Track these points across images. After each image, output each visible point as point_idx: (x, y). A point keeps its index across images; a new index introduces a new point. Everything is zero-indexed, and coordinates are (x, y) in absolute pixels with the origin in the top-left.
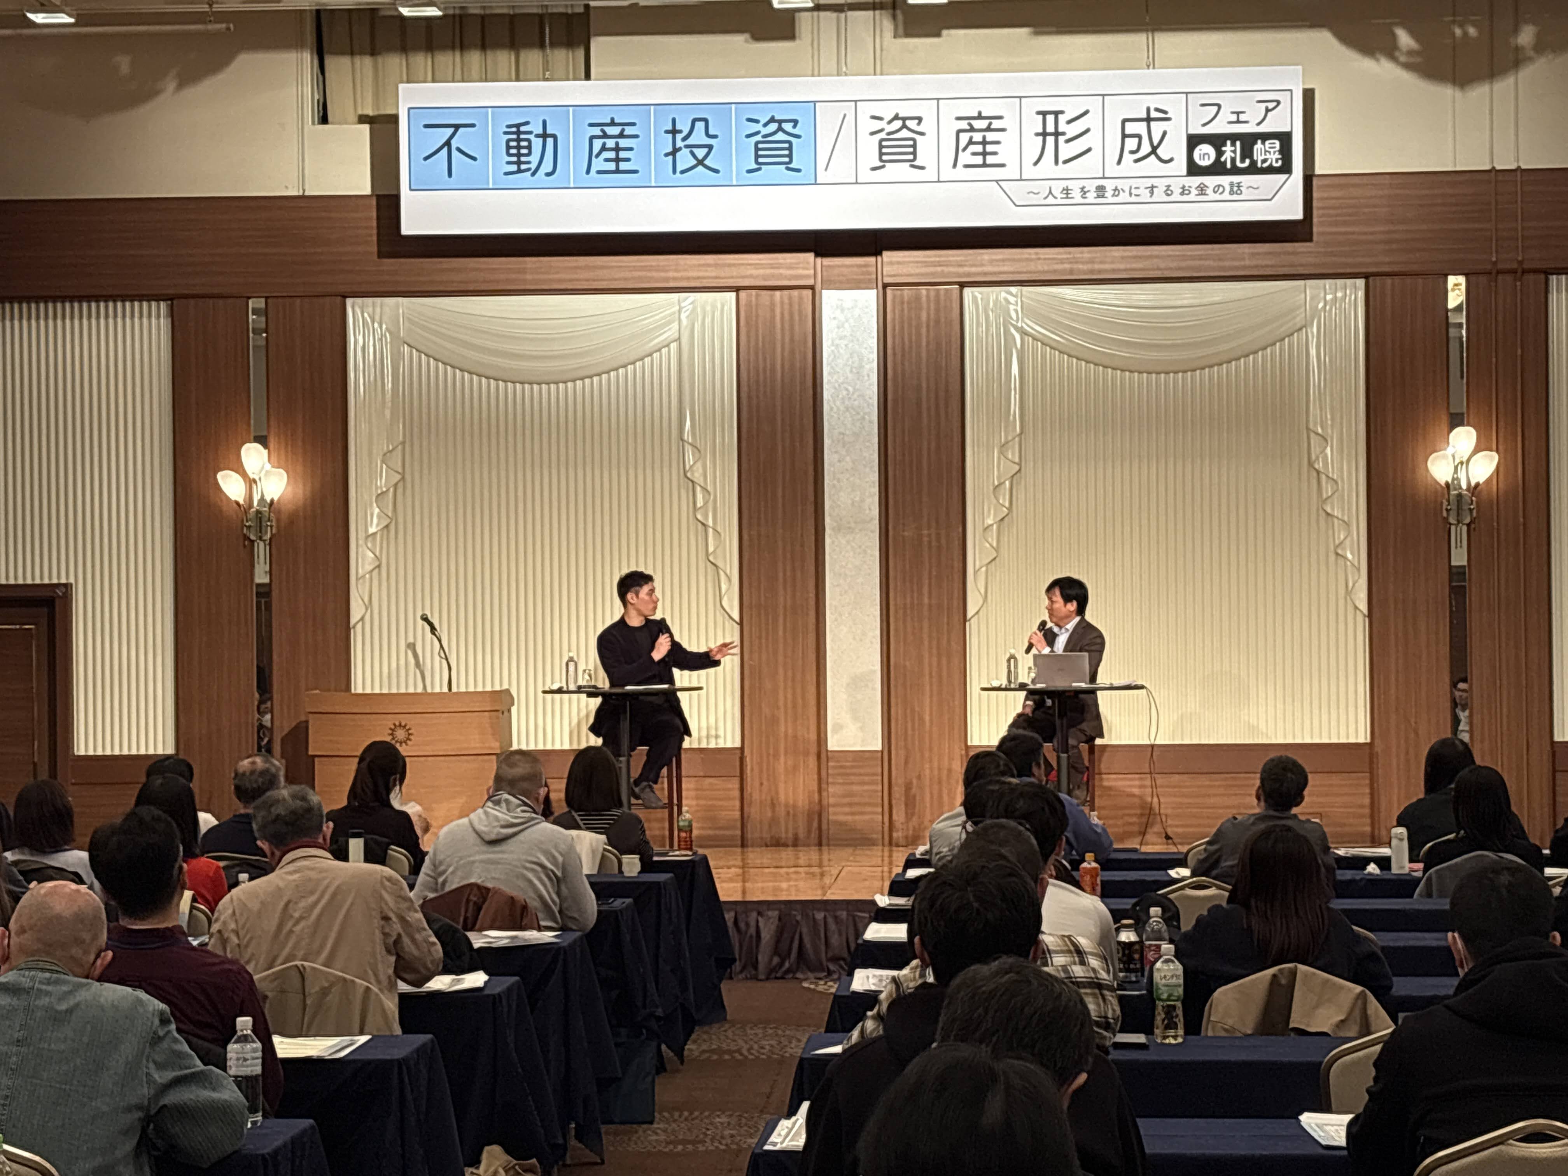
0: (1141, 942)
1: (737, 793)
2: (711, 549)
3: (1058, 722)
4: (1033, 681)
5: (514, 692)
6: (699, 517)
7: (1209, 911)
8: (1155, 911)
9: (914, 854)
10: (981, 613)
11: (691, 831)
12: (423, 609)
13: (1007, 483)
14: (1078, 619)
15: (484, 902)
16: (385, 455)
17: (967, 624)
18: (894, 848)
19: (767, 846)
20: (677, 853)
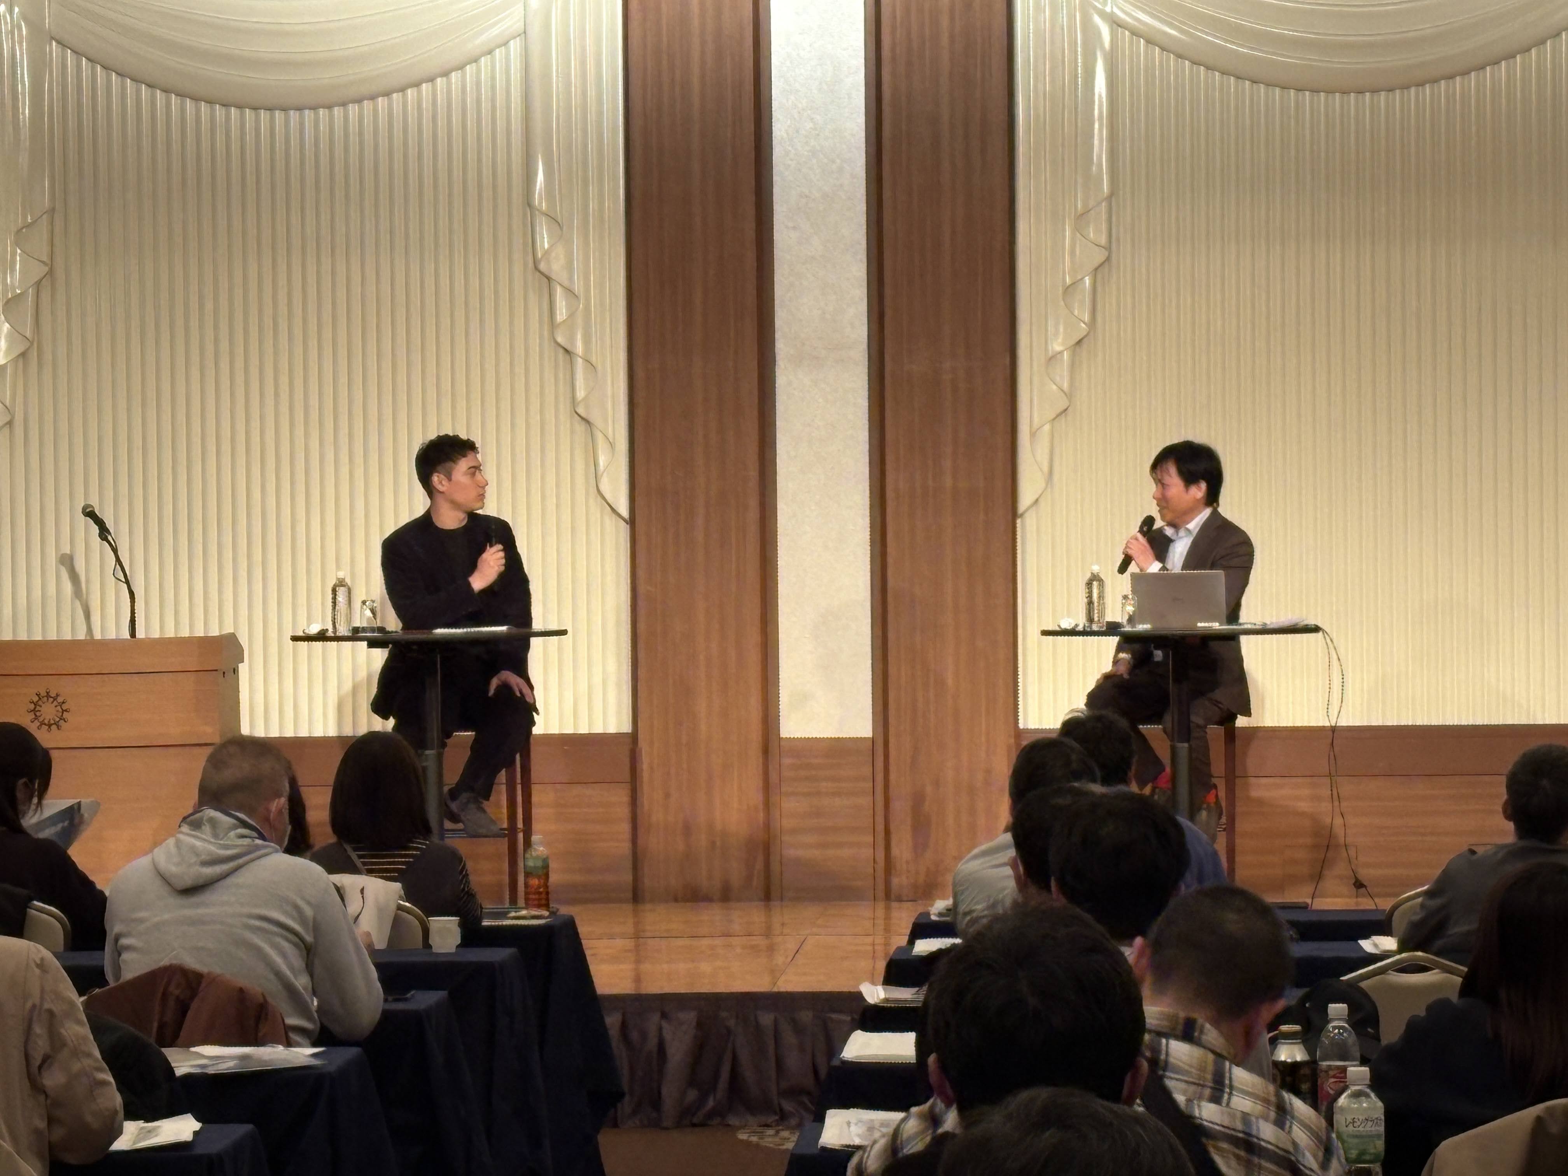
0: (1312, 1063)
1: (624, 811)
2: (580, 394)
3: (1171, 687)
4: (1131, 620)
5: (244, 641)
6: (560, 339)
7: (1429, 1008)
8: (1337, 1009)
9: (928, 914)
10: (1042, 503)
11: (547, 876)
12: (86, 495)
13: (1087, 280)
14: (1207, 512)
15: (192, 998)
16: (19, 231)
17: (1019, 521)
18: (895, 905)
19: (676, 900)
20: (524, 913)
